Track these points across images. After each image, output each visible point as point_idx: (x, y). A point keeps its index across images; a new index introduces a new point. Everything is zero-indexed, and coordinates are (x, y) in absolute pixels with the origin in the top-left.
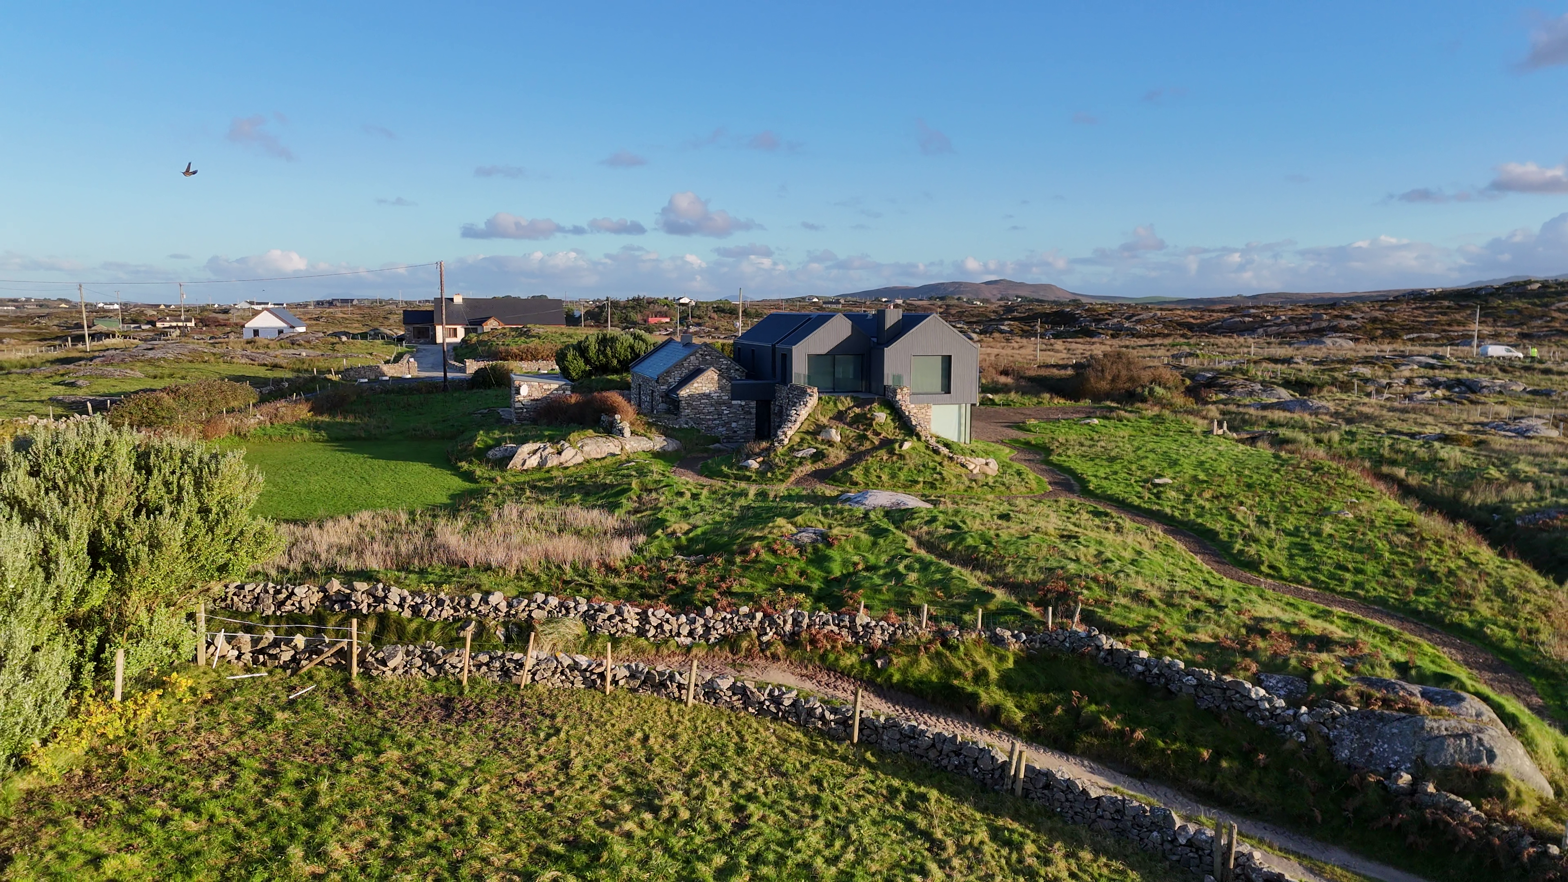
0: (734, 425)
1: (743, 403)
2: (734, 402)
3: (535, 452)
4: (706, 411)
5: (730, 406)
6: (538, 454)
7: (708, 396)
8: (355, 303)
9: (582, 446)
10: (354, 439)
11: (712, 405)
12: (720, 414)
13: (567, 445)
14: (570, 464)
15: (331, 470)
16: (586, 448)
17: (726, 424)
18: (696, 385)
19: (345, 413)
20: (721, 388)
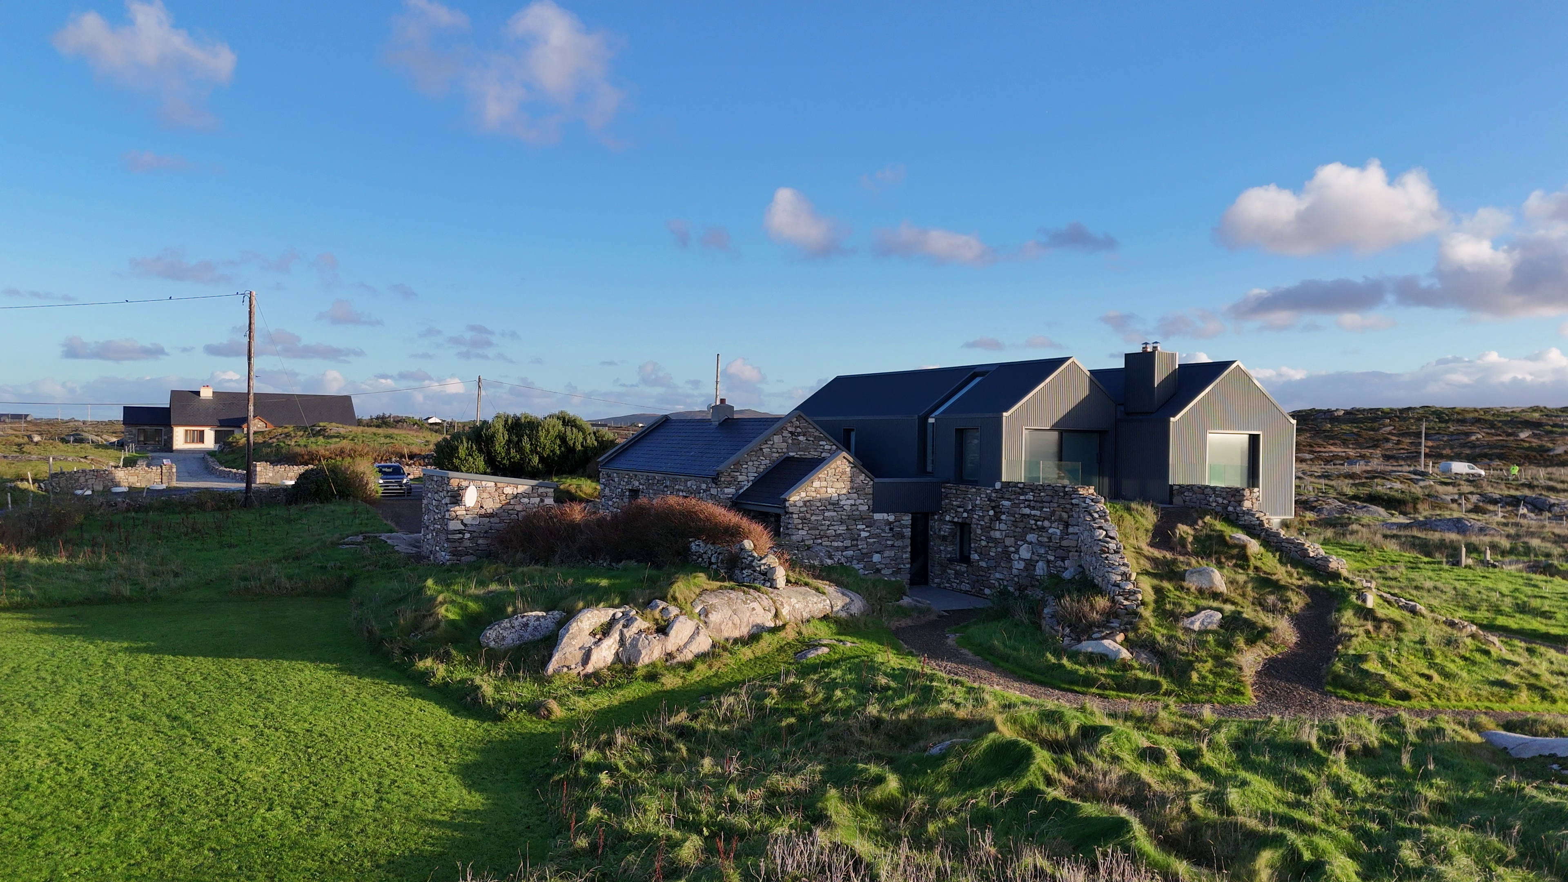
0: (876, 558)
1: (891, 518)
2: (877, 516)
3: (606, 630)
4: (831, 532)
5: (871, 524)
6: (615, 636)
7: (834, 504)
8: (29, 419)
9: (705, 612)
10: (106, 600)
11: (842, 522)
12: (855, 538)
13: (674, 611)
14: (688, 656)
15: (72, 693)
16: (714, 617)
17: (864, 557)
18: (816, 484)
19: (73, 545)
20: (856, 489)
